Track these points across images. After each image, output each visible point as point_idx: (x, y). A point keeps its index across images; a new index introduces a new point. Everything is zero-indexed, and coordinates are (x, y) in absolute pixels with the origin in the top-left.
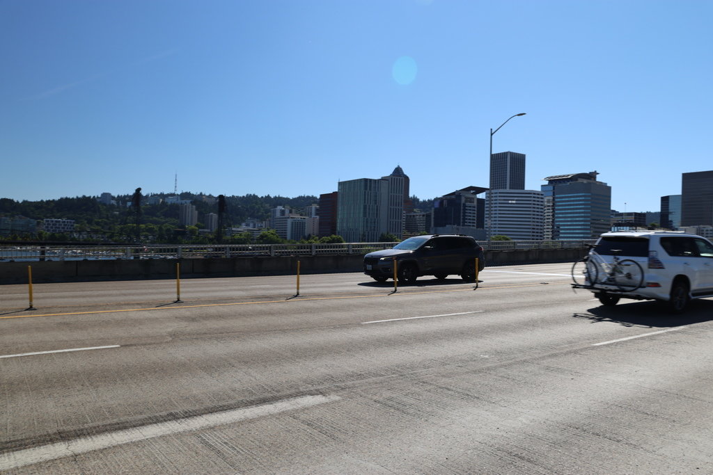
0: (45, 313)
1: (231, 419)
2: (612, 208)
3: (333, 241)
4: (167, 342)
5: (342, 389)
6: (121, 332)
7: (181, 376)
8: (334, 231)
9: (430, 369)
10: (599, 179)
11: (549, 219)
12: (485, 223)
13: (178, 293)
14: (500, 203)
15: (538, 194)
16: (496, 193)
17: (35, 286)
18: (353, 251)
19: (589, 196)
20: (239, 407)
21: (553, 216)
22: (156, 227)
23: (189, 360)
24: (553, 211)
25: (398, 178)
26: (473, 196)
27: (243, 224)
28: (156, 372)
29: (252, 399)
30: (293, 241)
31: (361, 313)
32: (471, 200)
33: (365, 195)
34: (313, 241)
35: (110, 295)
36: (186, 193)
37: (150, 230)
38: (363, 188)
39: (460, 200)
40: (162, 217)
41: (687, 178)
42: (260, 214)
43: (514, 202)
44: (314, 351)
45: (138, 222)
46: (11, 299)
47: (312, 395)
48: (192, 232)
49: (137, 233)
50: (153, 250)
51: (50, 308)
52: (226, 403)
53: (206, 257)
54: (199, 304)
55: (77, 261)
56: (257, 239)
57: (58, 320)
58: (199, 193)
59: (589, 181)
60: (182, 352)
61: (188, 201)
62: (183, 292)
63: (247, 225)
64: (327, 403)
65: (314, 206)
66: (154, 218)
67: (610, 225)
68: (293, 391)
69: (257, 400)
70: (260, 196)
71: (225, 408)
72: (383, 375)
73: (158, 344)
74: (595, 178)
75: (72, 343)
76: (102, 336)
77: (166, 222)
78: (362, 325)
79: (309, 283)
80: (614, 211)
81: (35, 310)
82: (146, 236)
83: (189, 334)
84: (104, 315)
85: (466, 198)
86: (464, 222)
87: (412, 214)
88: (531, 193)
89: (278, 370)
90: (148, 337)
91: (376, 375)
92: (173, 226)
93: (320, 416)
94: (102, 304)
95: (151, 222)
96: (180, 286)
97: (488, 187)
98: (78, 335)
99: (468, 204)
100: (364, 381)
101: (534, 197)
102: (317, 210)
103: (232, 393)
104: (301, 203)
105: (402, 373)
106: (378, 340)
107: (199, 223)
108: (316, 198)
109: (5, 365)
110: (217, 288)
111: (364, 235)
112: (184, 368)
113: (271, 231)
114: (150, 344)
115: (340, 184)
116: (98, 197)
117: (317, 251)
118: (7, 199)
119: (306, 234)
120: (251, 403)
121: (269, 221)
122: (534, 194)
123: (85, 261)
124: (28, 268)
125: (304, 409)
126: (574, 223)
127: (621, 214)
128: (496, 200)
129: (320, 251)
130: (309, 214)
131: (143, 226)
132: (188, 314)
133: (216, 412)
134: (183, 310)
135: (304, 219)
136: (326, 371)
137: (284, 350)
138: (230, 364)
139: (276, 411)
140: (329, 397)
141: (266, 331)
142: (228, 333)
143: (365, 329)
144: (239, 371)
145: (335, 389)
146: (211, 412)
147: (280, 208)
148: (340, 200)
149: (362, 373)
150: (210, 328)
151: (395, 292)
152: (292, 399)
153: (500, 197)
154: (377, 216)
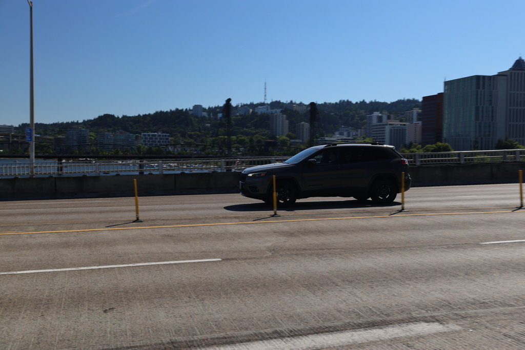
0: (151, 225)
1: (338, 341)
3: (439, 149)
4: (267, 257)
5: (463, 318)
6: (220, 246)
7: (284, 293)
8: (439, 138)
17: (140, 199)
18: (465, 160)
20: (346, 330)
22: (247, 139)
23: (290, 277)
25: (520, 72)
28: (258, 287)
29: (360, 322)
31: (480, 231)
33: (477, 95)
34: (415, 150)
35: (209, 208)
36: (276, 102)
37: (241, 142)
38: (474, 87)
40: (253, 128)
42: (354, 121)
44: (426, 272)
45: (229, 134)
46: (120, 211)
47: (426, 322)
48: (283, 142)
49: (229, 145)
50: (243, 162)
51: (154, 220)
52: (332, 324)
54: (297, 218)
55: (175, 174)
57: (163, 232)
58: (289, 102)
60: (283, 268)
61: (279, 111)
63: (341, 134)
64: (445, 332)
65: (416, 111)
66: (245, 129)
68: (404, 316)
69: (365, 324)
71: (331, 329)
72: (511, 305)
73: (258, 258)
75: (177, 255)
76: (204, 249)
77: (256, 133)
78: (481, 246)
79: (414, 197)
81: (141, 222)
82: (237, 149)
83: (289, 250)
84: (204, 228)
89: (386, 292)
90: (248, 251)
91: (503, 304)
92: (264, 137)
94: (201, 217)
95: (242, 133)
98: (182, 247)
100: (489, 310)
102: (419, 114)
103: (338, 314)
104: (402, 107)
106: (503, 264)
107: (290, 133)
108: (417, 101)
109: (120, 274)
111: (476, 142)
112: (286, 284)
114: (250, 259)
115: (446, 83)
116: (190, 110)
117: (422, 161)
118: (109, 115)
119: (407, 143)
120: (358, 326)
121: (365, 128)
123: (183, 173)
124: (133, 182)
125: (419, 337)
129: (425, 161)
130: (410, 120)
131: (234, 138)
132: (286, 228)
133: (322, 333)
134: (280, 224)
135: (404, 125)
136: (442, 296)
137: (391, 270)
138: (333, 283)
139: (387, 337)
140: (447, 325)
141: (370, 249)
142: (329, 249)
143: (486, 251)
144: (344, 290)
145: (454, 317)
146: (317, 333)
147: (377, 114)
148: (446, 101)
149: (486, 301)
150: (310, 244)
151: (521, 207)
152: (404, 324)
154: (492, 119)
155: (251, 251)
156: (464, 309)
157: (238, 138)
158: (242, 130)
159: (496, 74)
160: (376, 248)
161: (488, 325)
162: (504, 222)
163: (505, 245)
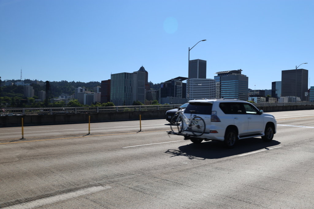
1: (52, 201)
2: (249, 88)
3: (109, 105)
4: (16, 161)
5: (112, 182)
7: (24, 179)
8: (109, 100)
9: (158, 170)
10: (242, 73)
11: (218, 93)
12: (187, 95)
13: (23, 134)
14: (194, 85)
15: (213, 81)
16: (191, 80)
18: (119, 110)
19: (237, 82)
20: (57, 194)
21: (220, 92)
22: (10, 98)
23: (28, 170)
24: (220, 89)
25: (142, 72)
26: (180, 82)
27: (60, 96)
29: (64, 190)
30: (87, 105)
31: (123, 142)
32: (179, 84)
33: (125, 81)
34: (98, 105)
36: (27, 80)
37: (7, 100)
38: (124, 78)
39: (174, 83)
40: (14, 93)
41: (284, 73)
42: (69, 91)
43: (201, 85)
44: (98, 163)
47: (96, 186)
48: (31, 101)
50: (8, 111)
52: (49, 193)
53: (39, 114)
54: (35, 140)
56: (68, 105)
58: (35, 80)
59: (238, 74)
60: (24, 166)
61: (29, 84)
62: (25, 134)
63: (62, 97)
64: (104, 190)
65: (98, 87)
66: (9, 93)
67: (248, 96)
68: (86, 184)
69: (66, 190)
70: (69, 82)
71: (49, 195)
73: (10, 162)
74: (240, 73)
77: (16, 96)
78: (123, 149)
79: (95, 127)
80: (250, 89)
82: (4, 104)
83: (29, 156)
85: (177, 83)
86: (176, 95)
87: (150, 91)
88: (209, 80)
89: (78, 174)
90: (5, 159)
91: (130, 174)
92: (20, 98)
93: (100, 197)
96: (24, 130)
97: (188, 77)
99: (178, 86)
101: (211, 82)
102: (100, 89)
103: (53, 187)
104: (91, 85)
105: (144, 173)
106: (131, 156)
107: (35, 96)
108: (99, 83)
110: (45, 131)
111: (125, 102)
112: (26, 175)
113: (75, 100)
114: (6, 163)
115: (112, 75)
117: (99, 111)
119: (94, 102)
120: (63, 192)
121: (74, 95)
122: (211, 81)
125: (92, 194)
127: (253, 91)
128: (192, 84)
129: (101, 111)
130: (96, 91)
131: (2, 98)
132: (28, 145)
133: (43, 198)
134: (26, 143)
135: (93, 93)
136: (104, 173)
137: (81, 163)
138: (52, 172)
139: (77, 196)
140: (105, 187)
141: (72, 153)
142: (51, 155)
143: (125, 151)
144: (57, 175)
145: (109, 182)
146: (41, 198)
147: (80, 88)
148: (112, 84)
149: (123, 174)
150: (41, 153)
151: (140, 131)
152: (85, 189)
153: (194, 82)
154: (131, 92)
155: (7, 158)
156: (113, 178)
157: (4, 98)
158: (7, 94)
159: (133, 72)
160: (75, 153)
161: (123, 184)
162: (133, 138)
163: (133, 148)
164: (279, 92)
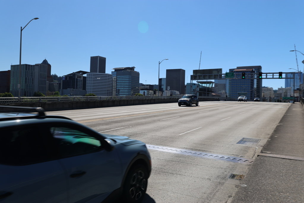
11: (115, 86)
12: (86, 88)
14: (93, 79)
15: (110, 75)
16: (91, 74)
19: (131, 77)
24: (116, 83)
25: (45, 65)
26: (81, 75)
32: (80, 77)
33: (26, 72)
38: (25, 69)
39: (75, 77)
59: (131, 70)
67: (139, 89)
74: (134, 69)
80: (141, 83)
85: (78, 76)
86: (77, 87)
87: (52, 83)
88: (107, 75)
99: (78, 79)
101: (108, 77)
115: (12, 66)
126: (125, 88)
127: (144, 85)
128: (91, 77)
148: (11, 74)
153: (93, 76)
154: (32, 84)
159: (35, 64)
164: (164, 87)
